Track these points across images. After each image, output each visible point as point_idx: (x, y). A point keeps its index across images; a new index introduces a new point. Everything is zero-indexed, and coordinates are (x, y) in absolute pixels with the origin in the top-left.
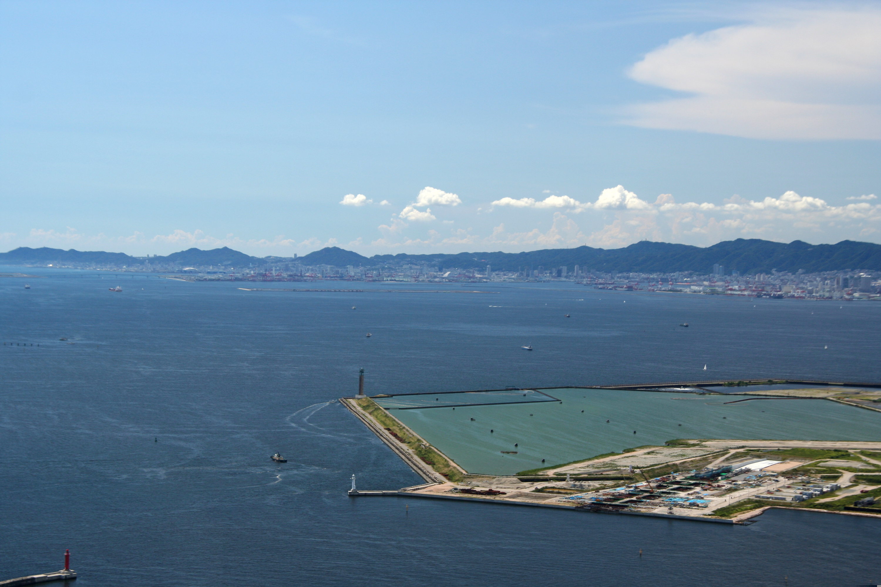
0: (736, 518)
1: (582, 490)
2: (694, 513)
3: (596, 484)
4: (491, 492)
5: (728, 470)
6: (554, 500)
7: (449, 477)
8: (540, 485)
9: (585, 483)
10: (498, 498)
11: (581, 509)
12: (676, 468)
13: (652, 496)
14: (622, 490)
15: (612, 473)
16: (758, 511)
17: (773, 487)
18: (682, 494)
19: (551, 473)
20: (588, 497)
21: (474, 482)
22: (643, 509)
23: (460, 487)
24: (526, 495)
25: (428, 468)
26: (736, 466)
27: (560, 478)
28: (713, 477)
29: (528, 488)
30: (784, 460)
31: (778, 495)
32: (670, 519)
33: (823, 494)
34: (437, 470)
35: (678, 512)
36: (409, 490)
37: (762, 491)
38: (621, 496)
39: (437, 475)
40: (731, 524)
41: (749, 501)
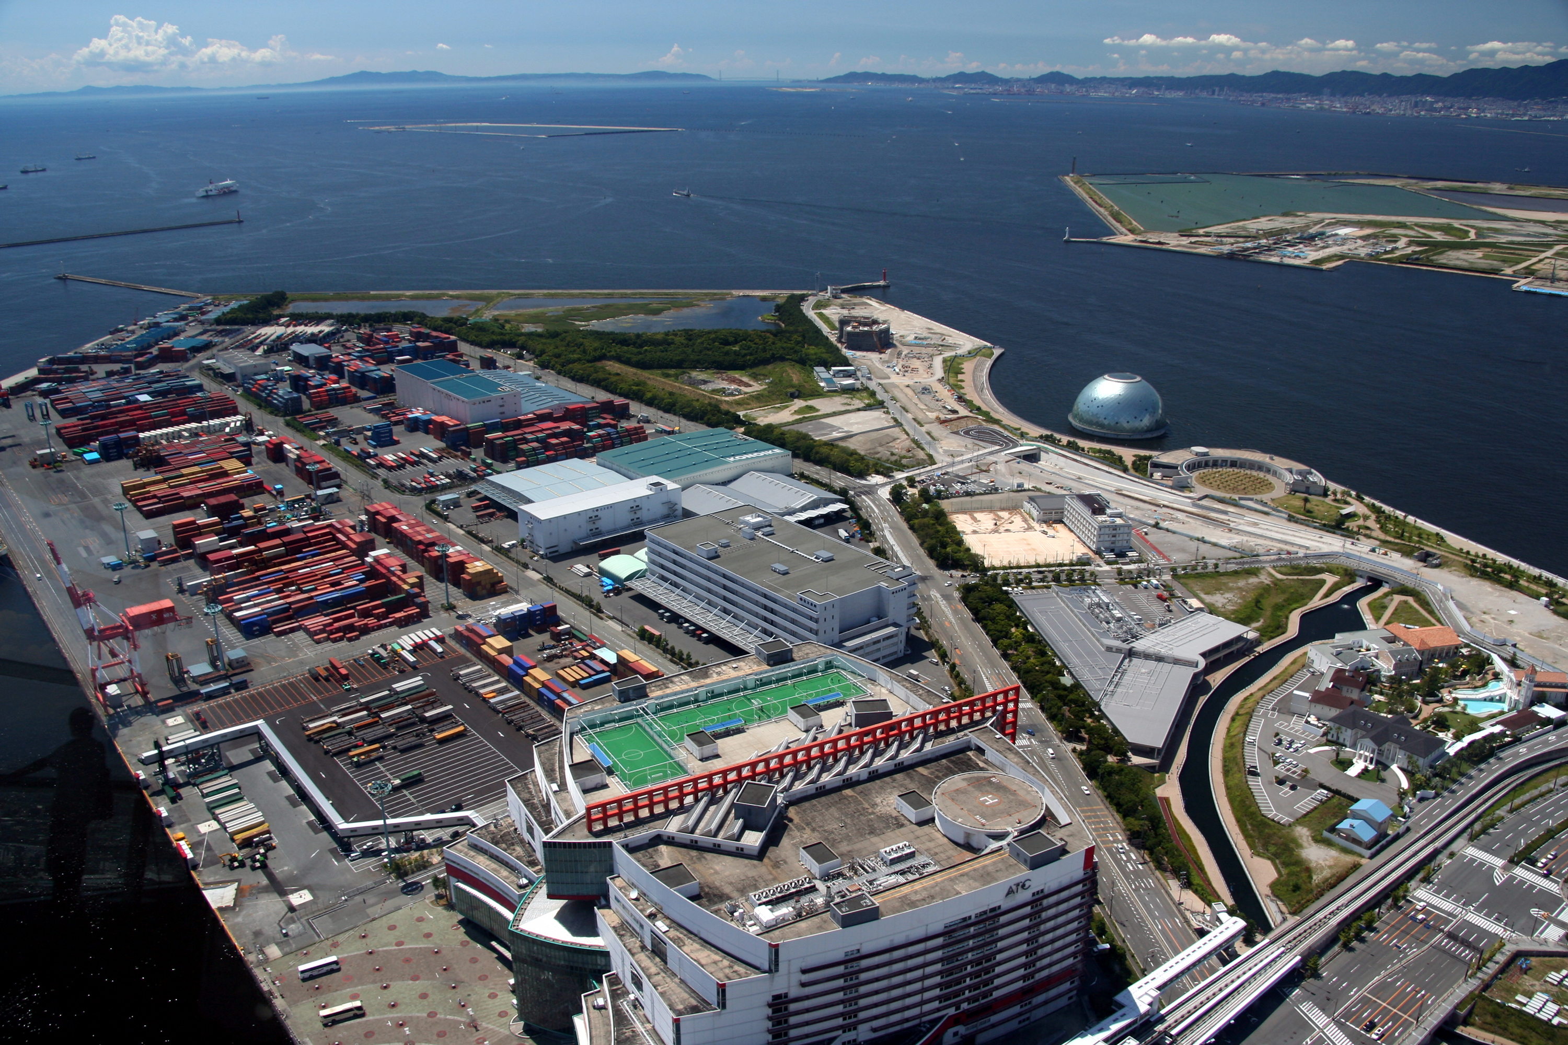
0: (1325, 267)
1: (1222, 244)
2: (1297, 262)
3: (1232, 240)
4: (1160, 243)
5: (1322, 234)
6: (1203, 250)
7: (1132, 231)
8: (1193, 239)
9: (1224, 240)
10: (1164, 247)
11: (1220, 257)
12: (1287, 231)
13: (1269, 250)
14: (1249, 245)
15: (1243, 233)
16: (1340, 262)
17: (1352, 247)
18: (1290, 249)
19: (1201, 231)
20: (1226, 249)
21: (1149, 235)
22: (1262, 258)
23: (1139, 238)
24: (1184, 246)
25: (1118, 225)
26: (1329, 231)
27: (1207, 235)
28: (1312, 238)
29: (1185, 241)
30: (1361, 228)
31: (1356, 252)
32: (1281, 266)
33: (1386, 252)
34: (1124, 226)
35: (1287, 261)
36: (1105, 239)
37: (1344, 249)
38: (1248, 249)
39: (1124, 230)
40: (1322, 270)
41: (1335, 256)
